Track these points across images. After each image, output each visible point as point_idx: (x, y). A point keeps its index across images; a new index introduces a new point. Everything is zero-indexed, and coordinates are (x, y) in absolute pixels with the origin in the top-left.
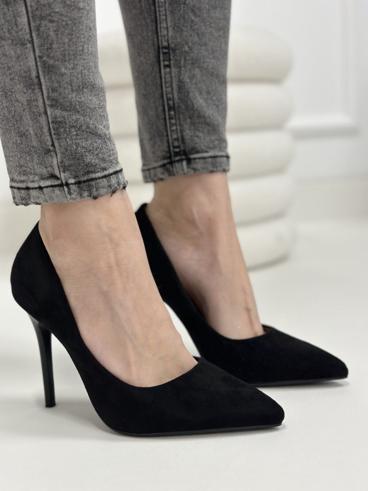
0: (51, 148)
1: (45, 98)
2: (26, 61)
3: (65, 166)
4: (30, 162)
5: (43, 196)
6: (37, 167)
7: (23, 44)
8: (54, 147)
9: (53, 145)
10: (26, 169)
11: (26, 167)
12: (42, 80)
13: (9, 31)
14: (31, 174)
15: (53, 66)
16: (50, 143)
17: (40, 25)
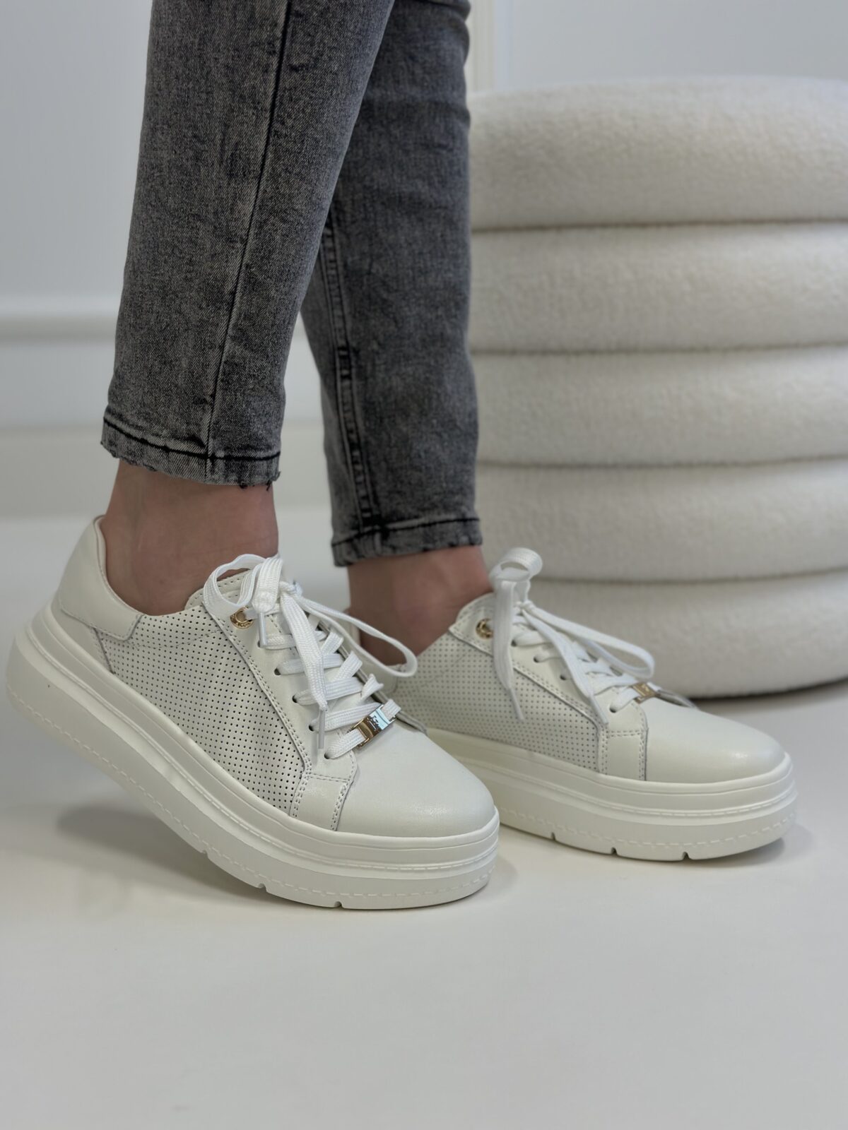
0: (208, 399)
1: (231, 326)
2: (224, 264)
3: (219, 430)
4: (165, 406)
5: (165, 461)
6: (173, 417)
7: (230, 240)
8: (214, 399)
9: (213, 396)
10: (151, 412)
11: (152, 410)
12: (237, 299)
13: (216, 213)
14: (158, 422)
15: (260, 284)
16: (210, 392)
17: (265, 221)
